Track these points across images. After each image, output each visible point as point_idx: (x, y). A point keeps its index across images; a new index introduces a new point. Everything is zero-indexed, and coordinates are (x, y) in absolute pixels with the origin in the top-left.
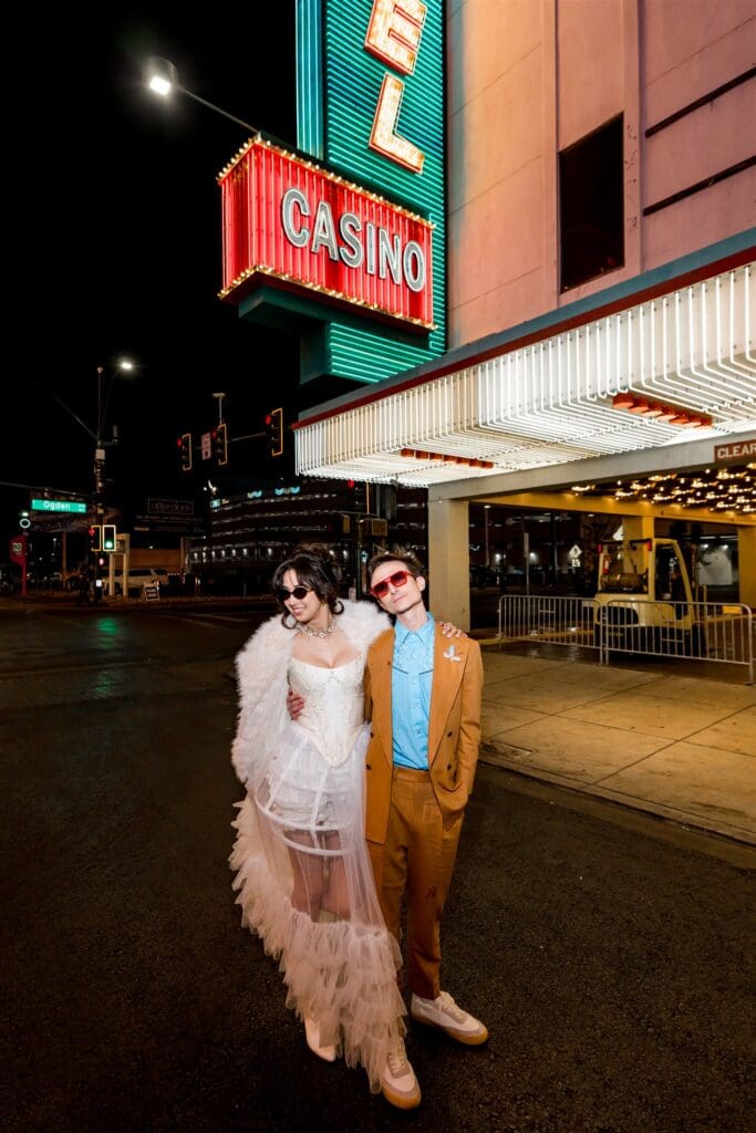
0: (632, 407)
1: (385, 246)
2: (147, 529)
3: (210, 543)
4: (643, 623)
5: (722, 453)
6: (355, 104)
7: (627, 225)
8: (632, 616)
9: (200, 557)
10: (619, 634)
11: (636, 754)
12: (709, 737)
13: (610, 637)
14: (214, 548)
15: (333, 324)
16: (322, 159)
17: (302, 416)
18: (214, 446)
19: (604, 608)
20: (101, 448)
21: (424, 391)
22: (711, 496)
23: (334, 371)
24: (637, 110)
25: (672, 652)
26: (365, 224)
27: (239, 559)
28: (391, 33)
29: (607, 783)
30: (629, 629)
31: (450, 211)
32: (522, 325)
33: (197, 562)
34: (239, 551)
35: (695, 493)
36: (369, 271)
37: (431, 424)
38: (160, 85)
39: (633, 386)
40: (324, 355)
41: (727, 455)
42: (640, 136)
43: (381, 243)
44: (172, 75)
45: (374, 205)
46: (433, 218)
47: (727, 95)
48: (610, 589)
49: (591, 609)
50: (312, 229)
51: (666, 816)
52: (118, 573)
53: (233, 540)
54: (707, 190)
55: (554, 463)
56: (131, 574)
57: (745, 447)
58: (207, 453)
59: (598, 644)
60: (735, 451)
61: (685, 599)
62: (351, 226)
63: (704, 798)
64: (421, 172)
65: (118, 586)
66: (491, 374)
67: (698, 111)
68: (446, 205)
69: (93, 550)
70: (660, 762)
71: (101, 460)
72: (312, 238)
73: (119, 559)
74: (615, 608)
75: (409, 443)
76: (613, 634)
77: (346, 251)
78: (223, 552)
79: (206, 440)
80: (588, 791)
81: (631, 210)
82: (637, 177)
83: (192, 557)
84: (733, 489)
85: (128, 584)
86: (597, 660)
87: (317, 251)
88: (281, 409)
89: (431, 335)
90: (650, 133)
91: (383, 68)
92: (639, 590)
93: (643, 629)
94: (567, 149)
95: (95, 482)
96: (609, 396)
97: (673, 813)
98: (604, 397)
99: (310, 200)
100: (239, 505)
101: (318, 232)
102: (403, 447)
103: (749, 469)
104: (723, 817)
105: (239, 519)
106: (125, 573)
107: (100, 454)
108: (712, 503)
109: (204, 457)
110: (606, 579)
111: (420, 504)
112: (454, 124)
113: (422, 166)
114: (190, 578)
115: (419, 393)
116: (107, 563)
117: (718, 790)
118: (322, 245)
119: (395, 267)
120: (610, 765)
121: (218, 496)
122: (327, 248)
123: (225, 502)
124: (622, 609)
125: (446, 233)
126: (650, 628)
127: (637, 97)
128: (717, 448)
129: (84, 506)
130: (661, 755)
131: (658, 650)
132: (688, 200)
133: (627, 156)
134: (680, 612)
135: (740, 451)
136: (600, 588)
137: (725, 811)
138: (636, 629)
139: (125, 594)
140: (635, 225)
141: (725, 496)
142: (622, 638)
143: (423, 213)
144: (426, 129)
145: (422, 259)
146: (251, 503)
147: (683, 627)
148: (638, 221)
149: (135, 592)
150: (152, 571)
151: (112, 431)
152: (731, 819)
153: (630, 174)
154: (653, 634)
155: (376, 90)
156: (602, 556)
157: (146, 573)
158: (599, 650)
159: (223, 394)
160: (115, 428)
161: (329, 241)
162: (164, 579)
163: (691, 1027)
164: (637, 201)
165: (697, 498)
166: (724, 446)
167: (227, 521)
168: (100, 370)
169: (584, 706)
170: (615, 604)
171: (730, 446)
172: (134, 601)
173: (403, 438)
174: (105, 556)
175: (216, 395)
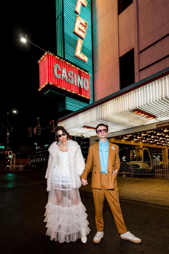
0: (137, 113)
1: (79, 79)
2: (20, 153)
3: (36, 158)
4: (141, 168)
5: (158, 126)
6: (71, 45)
7: (135, 74)
8: (138, 166)
9: (33, 161)
10: (135, 171)
11: (140, 192)
12: (157, 189)
13: (133, 171)
14: (37, 159)
15: (66, 97)
16: (63, 58)
17: (59, 120)
18: (37, 130)
19: (132, 165)
20: (8, 132)
21: (89, 112)
22: (155, 140)
23: (67, 108)
24: (137, 47)
25: (148, 174)
26: (74, 74)
27: (43, 161)
28: (80, 29)
29: (134, 198)
30: (138, 169)
31: (94, 72)
32: (112, 94)
33: (32, 162)
34: (43, 159)
35: (152, 139)
36: (75, 85)
37: (91, 120)
38: (24, 40)
39: (138, 107)
40: (64, 105)
41: (159, 126)
42: (138, 53)
43: (78, 78)
44: (27, 38)
45: (76, 69)
46: (90, 73)
47: (158, 43)
48: (133, 160)
49: (129, 165)
50: (61, 74)
51: (148, 202)
52: (13, 164)
53: (41, 157)
54: (153, 65)
55: (120, 130)
56: (16, 164)
57: (163, 124)
58: (35, 132)
59: (131, 173)
60: (161, 125)
61: (150, 161)
62: (71, 74)
63: (156, 199)
64: (87, 62)
65: (13, 167)
66: (105, 107)
67: (151, 47)
68: (93, 70)
69: (6, 158)
70: (146, 193)
71: (8, 135)
72: (61, 76)
73: (13, 160)
74: (134, 164)
75: (85, 124)
76: (134, 171)
77: (70, 80)
78: (39, 160)
79: (35, 129)
80: (129, 199)
81: (136, 70)
82: (137, 62)
83: (31, 161)
84: (161, 138)
85: (15, 166)
86: (130, 177)
87: (63, 79)
88: (54, 121)
89: (90, 101)
90: (140, 52)
91: (78, 37)
92: (139, 160)
93: (141, 169)
94: (121, 57)
95: (7, 141)
96: (132, 110)
97: (149, 202)
98: (131, 110)
99: (61, 67)
100: (43, 148)
101: (63, 75)
102: (84, 125)
103: (164, 132)
104: (160, 202)
105: (43, 151)
106: (14, 164)
107: (8, 134)
108: (156, 142)
109: (35, 133)
110: (132, 158)
111: (87, 147)
112: (95, 51)
113: (87, 61)
114: (31, 165)
115: (88, 112)
116: (10, 161)
117: (159, 197)
118: (64, 78)
119: (81, 84)
120: (134, 194)
121: (38, 146)
122: (65, 79)
123: (39, 147)
124: (136, 165)
125: (93, 77)
126: (142, 169)
127: (137, 44)
128: (157, 125)
129: (4, 147)
130: (146, 192)
131: (144, 173)
132: (149, 68)
133: (135, 58)
134: (149, 164)
135: (162, 125)
136: (131, 160)
137: (161, 201)
138: (139, 169)
139: (14, 169)
140: (137, 74)
141: (159, 140)
142: (136, 171)
143: (88, 72)
144: (88, 52)
145: (88, 83)
146: (46, 147)
147: (150, 169)
148: (138, 73)
149: (17, 169)
150: (21, 164)
151: (11, 128)
152: (162, 202)
153: (136, 62)
154: (143, 170)
155: (76, 42)
156: (131, 153)
157: (20, 164)
158: (131, 174)
159: (39, 118)
160: (12, 127)
161: (65, 77)
162: (24, 165)
163: (155, 233)
164: (138, 68)
165: (153, 141)
166: (159, 124)
167: (40, 152)
168: (8, 113)
169: (128, 185)
170: (134, 163)
171: (160, 124)
172: (17, 170)
173: (84, 123)
174: (9, 159)
175: (37, 118)
